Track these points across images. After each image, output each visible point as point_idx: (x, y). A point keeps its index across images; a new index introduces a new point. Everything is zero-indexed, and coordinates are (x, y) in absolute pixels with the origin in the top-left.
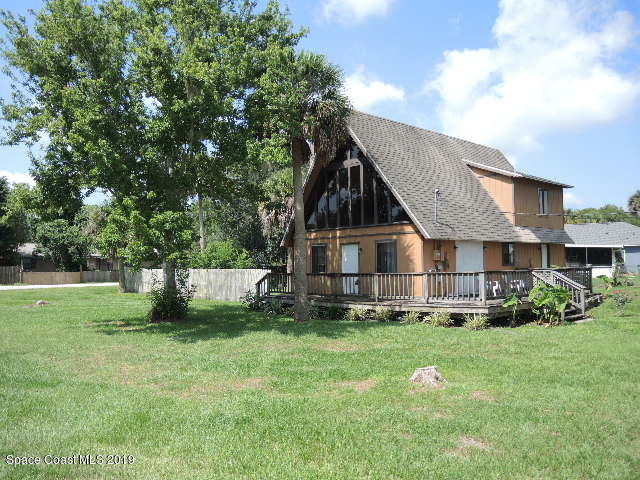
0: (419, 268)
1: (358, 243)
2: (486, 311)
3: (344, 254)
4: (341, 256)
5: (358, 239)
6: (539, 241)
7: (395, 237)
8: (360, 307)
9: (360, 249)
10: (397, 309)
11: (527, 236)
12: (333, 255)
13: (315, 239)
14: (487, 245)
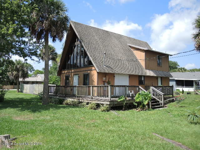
0: (96, 84)
1: (78, 74)
2: (108, 103)
3: (74, 79)
4: (73, 79)
5: (78, 73)
6: (156, 75)
7: (89, 72)
8: (70, 99)
9: (79, 77)
10: (81, 101)
11: (150, 73)
12: (71, 79)
13: (67, 73)
14: (130, 76)
